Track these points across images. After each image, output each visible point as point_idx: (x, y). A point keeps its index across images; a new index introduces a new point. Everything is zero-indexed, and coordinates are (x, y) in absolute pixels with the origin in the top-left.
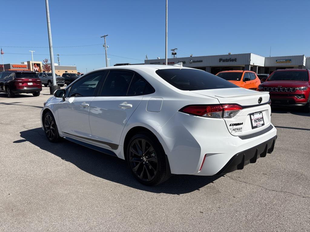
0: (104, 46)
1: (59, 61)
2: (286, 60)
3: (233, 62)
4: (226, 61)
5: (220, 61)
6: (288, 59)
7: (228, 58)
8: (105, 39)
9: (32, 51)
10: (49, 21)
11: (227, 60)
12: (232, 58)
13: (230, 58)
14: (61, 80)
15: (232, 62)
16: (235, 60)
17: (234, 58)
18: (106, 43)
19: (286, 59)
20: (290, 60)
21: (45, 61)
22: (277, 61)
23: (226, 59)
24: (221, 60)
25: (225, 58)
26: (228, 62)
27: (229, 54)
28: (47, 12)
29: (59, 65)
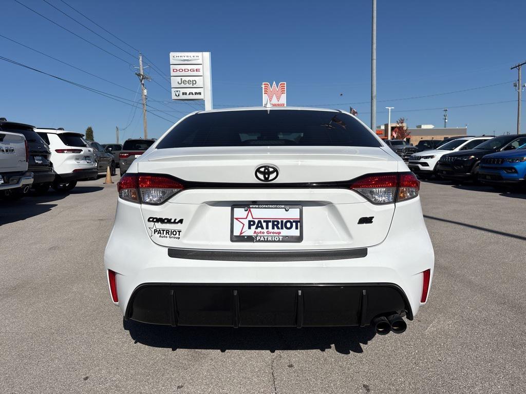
0: (516, 86)
1: (446, 121)
8: (520, 71)
9: (390, 108)
10: (375, 57)
14: (411, 151)
18: (520, 78)
21: (399, 122)
28: (372, 42)
29: (445, 127)
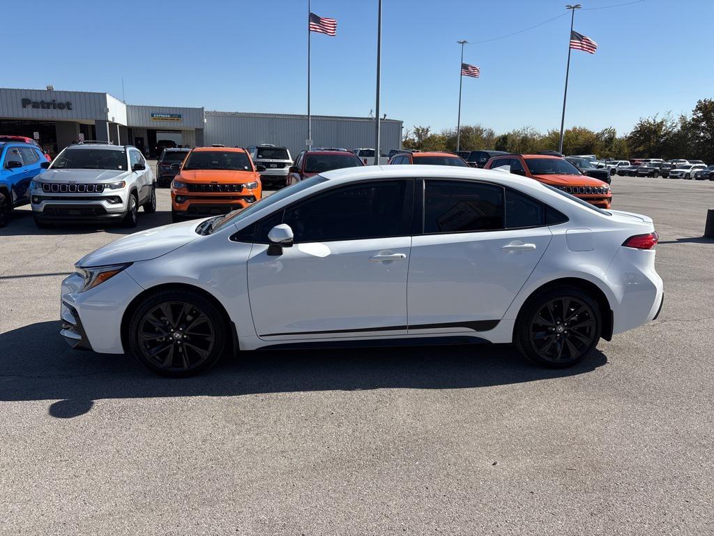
2: (171, 116)
3: (63, 110)
4: (43, 108)
5: (24, 106)
6: (175, 113)
7: (48, 99)
11: (45, 105)
12: (58, 101)
13: (54, 101)
15: (59, 111)
16: (67, 106)
17: (64, 101)
19: (172, 113)
20: (180, 116)
22: (152, 115)
23: (42, 102)
24: (25, 102)
25: (39, 100)
26: (49, 110)
27: (50, 90)
